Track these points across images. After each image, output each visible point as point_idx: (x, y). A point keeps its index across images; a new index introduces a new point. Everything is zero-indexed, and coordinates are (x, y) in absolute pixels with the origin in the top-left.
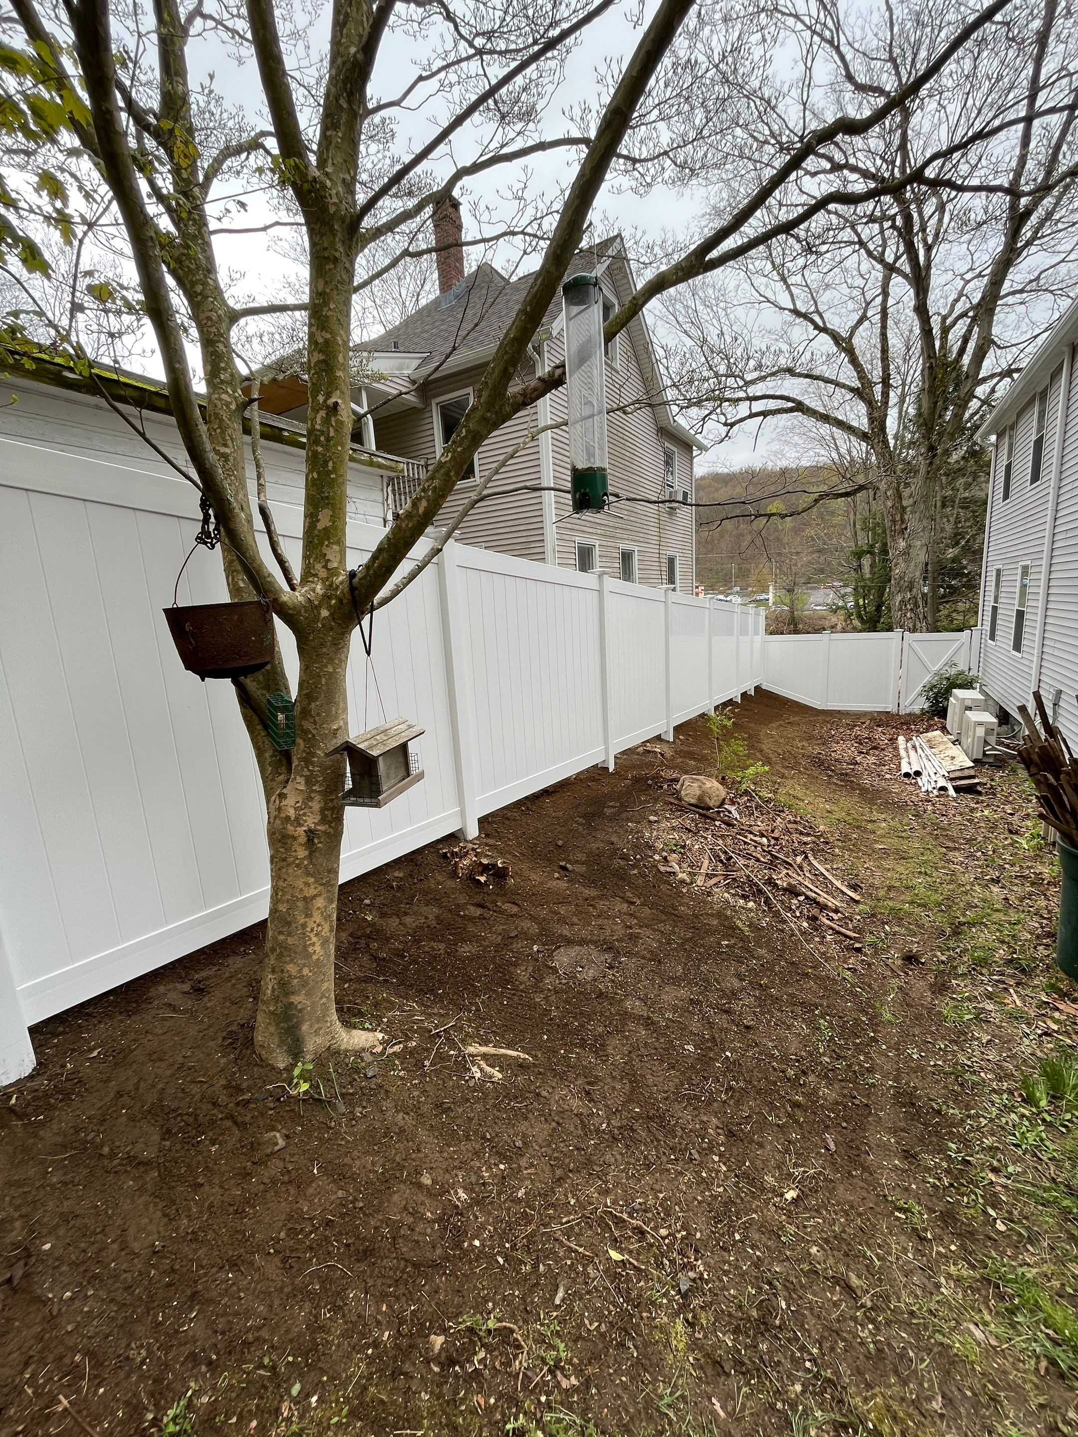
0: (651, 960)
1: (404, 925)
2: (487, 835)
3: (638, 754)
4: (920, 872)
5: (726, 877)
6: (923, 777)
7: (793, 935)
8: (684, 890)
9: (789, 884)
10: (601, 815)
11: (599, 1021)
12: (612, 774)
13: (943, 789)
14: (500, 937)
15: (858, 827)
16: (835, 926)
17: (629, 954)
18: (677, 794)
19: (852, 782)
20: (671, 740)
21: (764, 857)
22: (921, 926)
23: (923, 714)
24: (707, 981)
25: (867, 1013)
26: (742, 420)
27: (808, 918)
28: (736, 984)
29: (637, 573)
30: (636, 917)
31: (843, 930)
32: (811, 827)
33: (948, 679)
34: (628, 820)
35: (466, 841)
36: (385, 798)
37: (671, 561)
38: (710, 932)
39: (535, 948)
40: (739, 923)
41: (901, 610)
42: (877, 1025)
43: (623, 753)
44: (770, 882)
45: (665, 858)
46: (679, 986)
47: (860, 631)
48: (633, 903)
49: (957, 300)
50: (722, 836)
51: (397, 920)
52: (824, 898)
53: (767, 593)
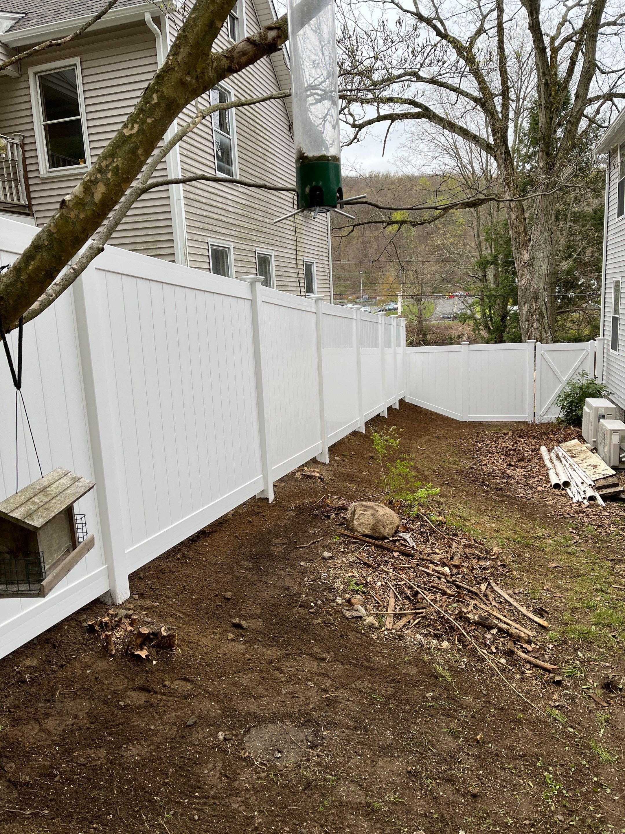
0: (355, 729)
1: (47, 732)
2: (141, 596)
3: (296, 480)
4: (597, 590)
5: (415, 615)
6: (572, 487)
7: (493, 675)
8: (374, 637)
9: (480, 616)
10: (267, 555)
11: (312, 820)
12: (272, 505)
13: (592, 498)
14: (175, 728)
15: (528, 545)
16: (531, 659)
17: (332, 725)
18: (347, 524)
19: (508, 496)
20: (327, 462)
21: (450, 588)
22: (610, 649)
23: (560, 423)
24: (421, 745)
25: (585, 756)
26: (370, 122)
27: (505, 653)
28: (452, 744)
29: (274, 279)
30: (329, 677)
31: (540, 663)
32: (486, 551)
33: (581, 388)
34: (300, 558)
35: (115, 605)
36: (50, 583)
37: (308, 268)
38: (412, 684)
39: (221, 735)
40: (440, 670)
41: (528, 320)
42: (596, 767)
43: (281, 480)
44: (461, 617)
45: (349, 601)
46: (392, 756)
47: (487, 342)
48: (323, 660)
49: (562, 24)
50: (403, 569)
51: (37, 727)
52: (515, 628)
53: (396, 302)
